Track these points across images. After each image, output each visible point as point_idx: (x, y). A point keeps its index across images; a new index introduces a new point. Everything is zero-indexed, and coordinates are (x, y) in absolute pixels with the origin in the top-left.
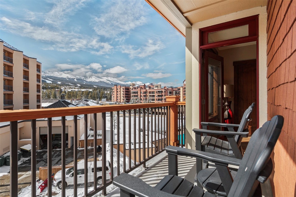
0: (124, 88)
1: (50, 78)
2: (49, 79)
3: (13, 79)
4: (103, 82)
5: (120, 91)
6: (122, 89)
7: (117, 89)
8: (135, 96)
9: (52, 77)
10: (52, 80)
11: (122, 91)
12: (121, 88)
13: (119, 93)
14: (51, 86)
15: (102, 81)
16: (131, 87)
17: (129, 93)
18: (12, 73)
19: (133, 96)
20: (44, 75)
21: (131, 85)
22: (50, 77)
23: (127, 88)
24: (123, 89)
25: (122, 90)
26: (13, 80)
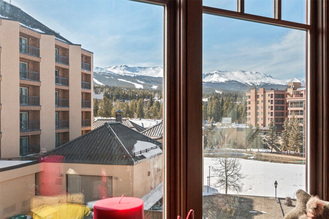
0: (273, 93)
1: (140, 80)
2: (138, 81)
3: (41, 84)
4: (236, 81)
5: (264, 101)
6: (269, 95)
7: (257, 96)
8: (297, 111)
9: (144, 76)
10: (143, 83)
11: (269, 101)
12: (267, 94)
13: (261, 105)
14: (139, 94)
15: (233, 81)
16: (290, 91)
17: (285, 105)
18: (39, 75)
19: (292, 111)
20: (132, 74)
21: (290, 87)
22: (141, 78)
23: (279, 93)
24: (270, 97)
25: (268, 98)
26: (39, 86)
